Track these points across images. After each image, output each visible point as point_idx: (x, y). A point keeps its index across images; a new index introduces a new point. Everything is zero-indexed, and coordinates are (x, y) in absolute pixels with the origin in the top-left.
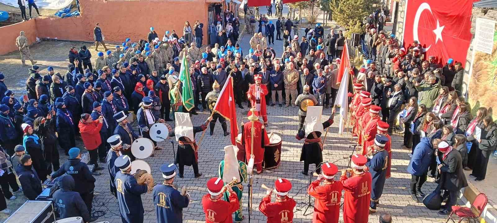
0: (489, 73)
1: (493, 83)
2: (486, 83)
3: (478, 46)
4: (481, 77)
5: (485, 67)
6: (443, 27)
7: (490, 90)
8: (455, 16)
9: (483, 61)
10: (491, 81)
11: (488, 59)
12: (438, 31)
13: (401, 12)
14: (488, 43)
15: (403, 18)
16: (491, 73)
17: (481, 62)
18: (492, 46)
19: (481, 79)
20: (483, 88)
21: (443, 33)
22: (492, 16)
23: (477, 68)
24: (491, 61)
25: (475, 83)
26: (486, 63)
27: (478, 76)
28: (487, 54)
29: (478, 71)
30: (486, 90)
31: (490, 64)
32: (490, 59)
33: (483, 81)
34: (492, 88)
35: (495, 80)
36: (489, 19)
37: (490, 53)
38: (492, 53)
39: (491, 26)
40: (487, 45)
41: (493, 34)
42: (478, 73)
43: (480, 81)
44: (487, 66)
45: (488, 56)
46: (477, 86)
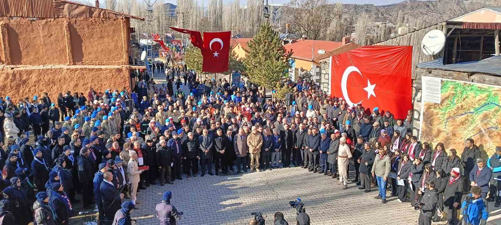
0: (441, 118)
1: (446, 125)
2: (438, 126)
3: (426, 98)
4: (433, 122)
5: (435, 114)
6: (374, 86)
7: (444, 131)
8: (386, 76)
9: (432, 109)
10: (443, 124)
11: (438, 108)
12: (370, 89)
13: (325, 74)
14: (436, 95)
15: (328, 79)
16: (442, 118)
17: (431, 110)
18: (440, 97)
19: (434, 123)
20: (436, 131)
21: (375, 90)
22: (437, 74)
23: (428, 115)
24: (440, 109)
25: (428, 127)
26: (435, 111)
27: (430, 121)
28: (436, 104)
29: (429, 118)
30: (439, 132)
31: (440, 111)
32: (439, 107)
33: (436, 125)
34: (445, 130)
35: (447, 123)
36: (434, 77)
37: (439, 102)
38: (441, 103)
39: (438, 82)
40: (436, 97)
41: (440, 87)
42: (429, 119)
43: (433, 125)
44: (438, 113)
45: (437, 105)
46: (431, 130)
